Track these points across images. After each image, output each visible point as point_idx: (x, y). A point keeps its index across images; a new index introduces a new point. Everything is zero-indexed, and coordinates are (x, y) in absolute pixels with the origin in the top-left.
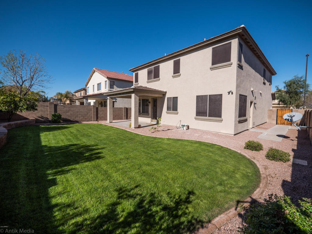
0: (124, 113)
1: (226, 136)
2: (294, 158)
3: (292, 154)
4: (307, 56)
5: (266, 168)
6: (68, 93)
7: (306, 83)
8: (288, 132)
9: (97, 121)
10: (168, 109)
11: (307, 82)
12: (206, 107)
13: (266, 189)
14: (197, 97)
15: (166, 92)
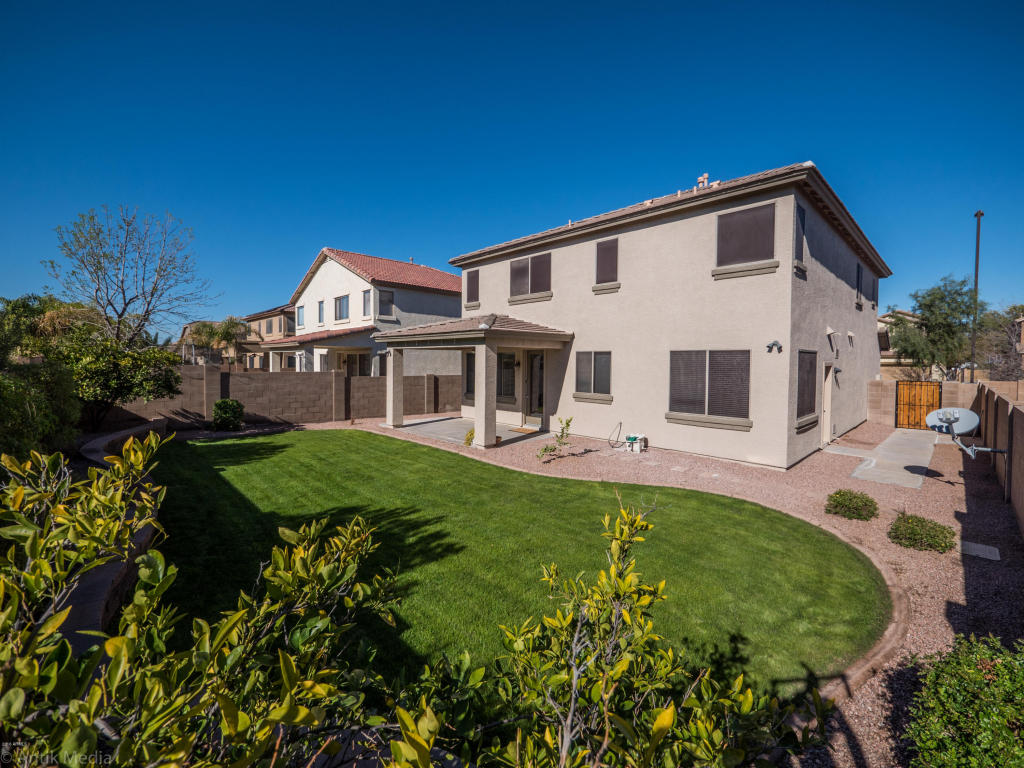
0: (426, 393)
1: (764, 473)
2: (963, 538)
3: (957, 527)
4: (979, 215)
5: (896, 569)
6: (232, 323)
7: (976, 301)
8: (934, 453)
9: (350, 421)
10: (581, 386)
11: (981, 298)
12: (700, 386)
13: (911, 626)
14: (673, 354)
15: (573, 337)
